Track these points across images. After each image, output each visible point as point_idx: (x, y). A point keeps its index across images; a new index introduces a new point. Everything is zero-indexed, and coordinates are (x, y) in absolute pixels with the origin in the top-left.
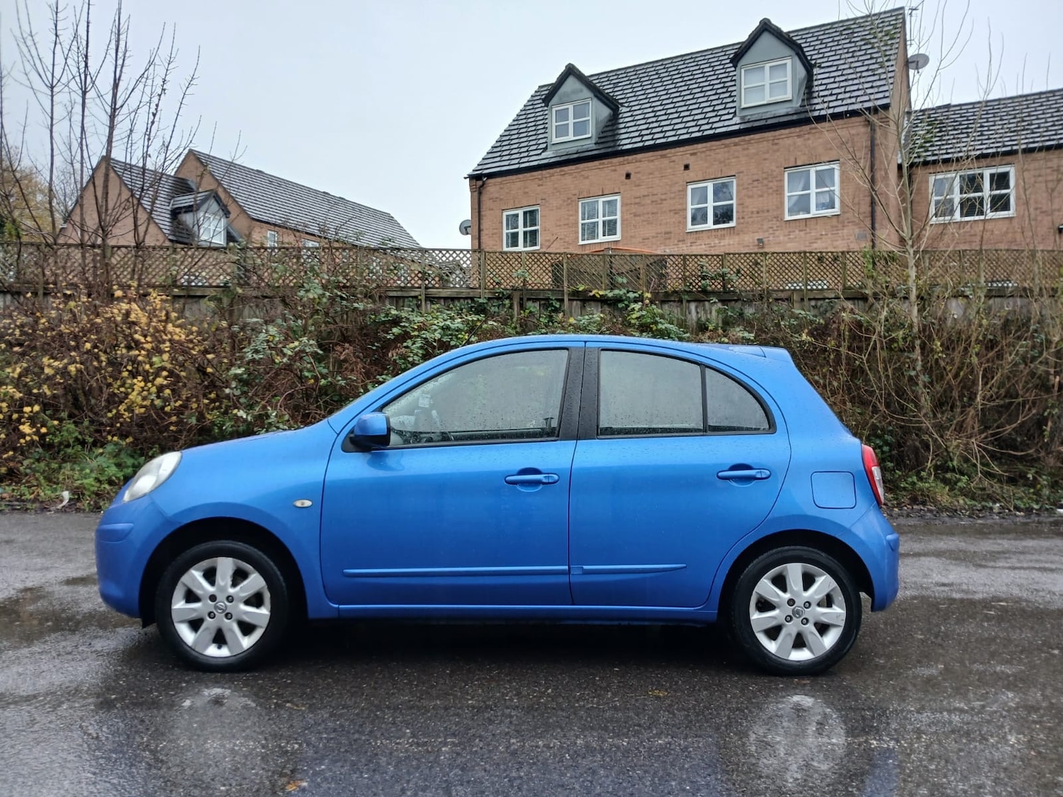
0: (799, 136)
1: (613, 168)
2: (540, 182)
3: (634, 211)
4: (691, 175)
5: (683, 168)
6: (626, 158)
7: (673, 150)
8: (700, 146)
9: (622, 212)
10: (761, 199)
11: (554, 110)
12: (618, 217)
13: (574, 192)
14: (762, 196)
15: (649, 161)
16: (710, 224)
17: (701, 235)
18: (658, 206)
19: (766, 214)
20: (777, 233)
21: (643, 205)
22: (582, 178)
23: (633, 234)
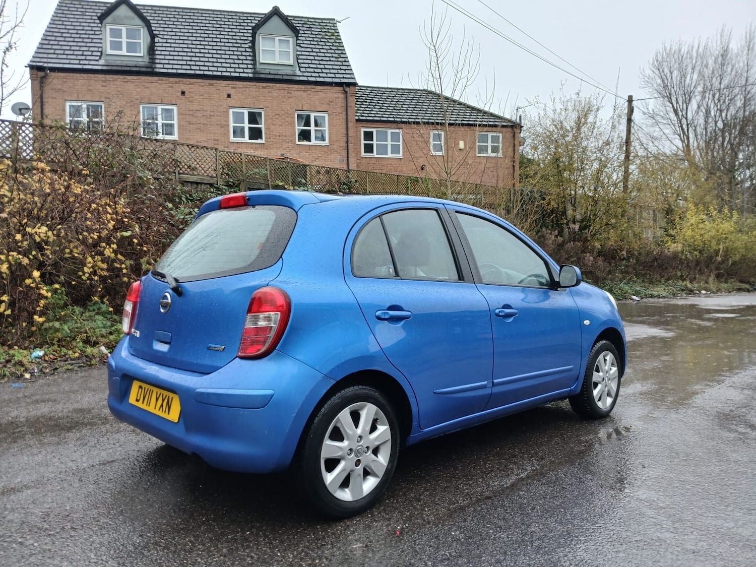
0: (304, 91)
1: (170, 85)
2: (104, 84)
3: (188, 120)
4: (231, 102)
5: (226, 96)
6: (181, 79)
7: (218, 82)
8: (238, 83)
9: (179, 119)
10: (281, 127)
11: (108, 27)
12: (175, 122)
13: (136, 97)
14: (282, 126)
15: (200, 86)
16: (246, 139)
17: (241, 145)
18: (209, 120)
19: (285, 138)
20: (292, 152)
21: (196, 117)
22: (143, 87)
23: (188, 137)
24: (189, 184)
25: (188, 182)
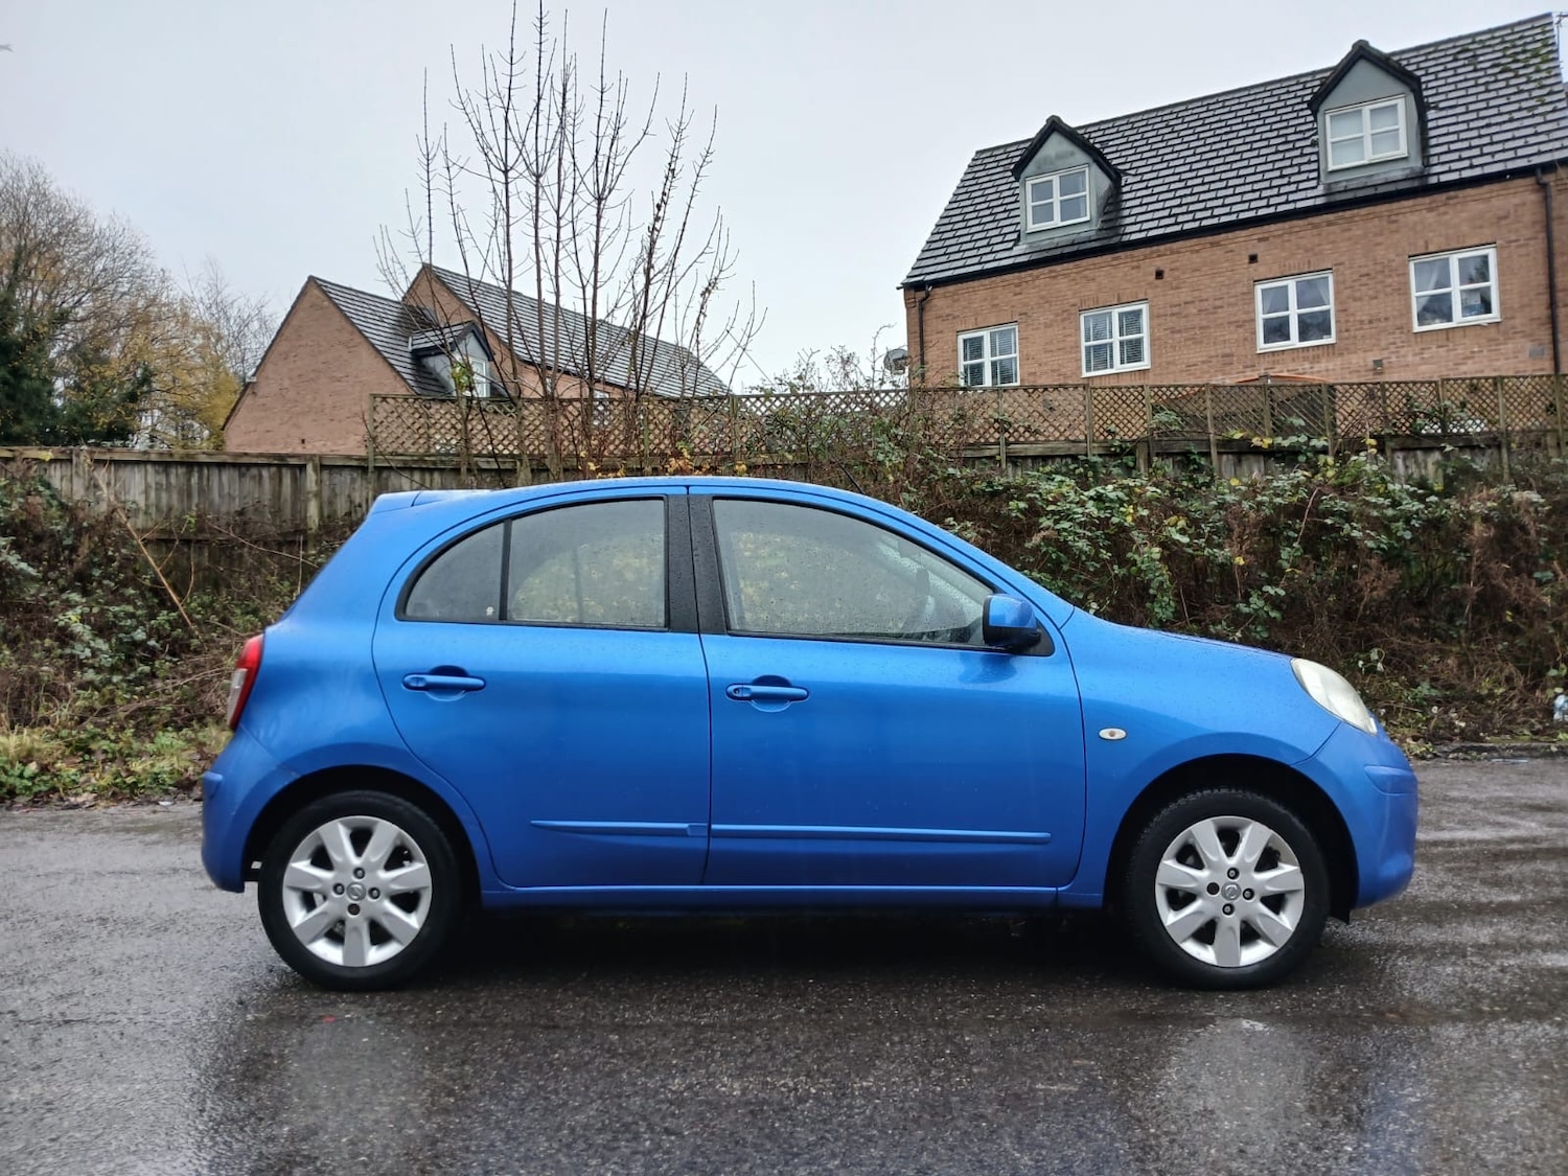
0: (1430, 210)
1: (1135, 264)
2: (1018, 290)
3: (1171, 325)
4: (1260, 269)
5: (1247, 261)
6: (1155, 248)
7: (1230, 235)
8: (1272, 227)
9: (1151, 328)
10: (1375, 301)
11: (1029, 184)
12: (1145, 335)
13: (1072, 301)
14: (1376, 298)
15: (1192, 252)
16: (1294, 341)
17: (1281, 357)
18: (1212, 317)
19: (1383, 324)
20: (1403, 351)
21: (1186, 316)
22: (1084, 281)
23: (1171, 359)
24: (1030, 461)
25: (1026, 458)
